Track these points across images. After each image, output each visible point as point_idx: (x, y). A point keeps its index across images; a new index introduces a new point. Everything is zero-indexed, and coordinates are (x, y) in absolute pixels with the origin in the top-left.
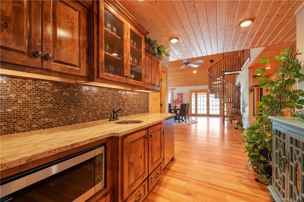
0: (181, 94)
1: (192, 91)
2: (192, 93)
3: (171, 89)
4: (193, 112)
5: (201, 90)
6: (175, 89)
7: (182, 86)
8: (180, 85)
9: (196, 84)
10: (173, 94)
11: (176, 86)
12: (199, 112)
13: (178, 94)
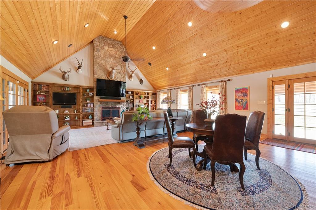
0: (244, 89)
1: (274, 82)
2: (276, 87)
3: (222, 82)
4: (280, 130)
5: (306, 74)
6: (229, 80)
7: (246, 72)
8: (241, 71)
9: (290, 61)
10: (225, 92)
11: (233, 75)
12: (298, 134)
13: (237, 91)
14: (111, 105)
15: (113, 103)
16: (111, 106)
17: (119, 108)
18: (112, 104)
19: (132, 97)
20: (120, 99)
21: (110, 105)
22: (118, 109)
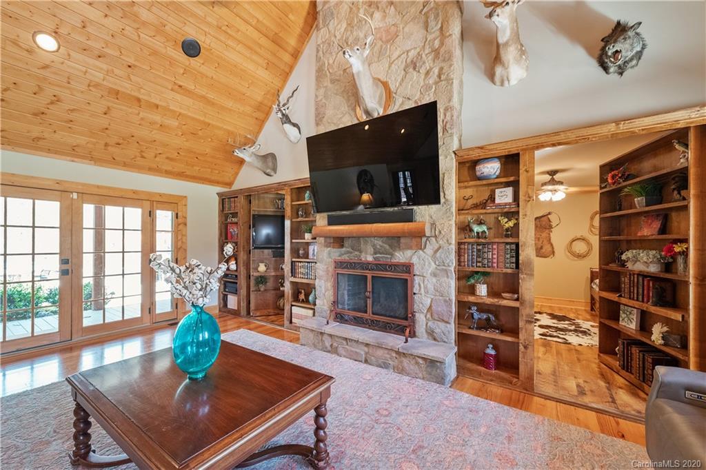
14: (371, 250)
15: (379, 242)
16: (370, 259)
17: (408, 268)
18: (374, 246)
19: (509, 199)
20: (408, 217)
21: (366, 253)
22: (405, 276)
